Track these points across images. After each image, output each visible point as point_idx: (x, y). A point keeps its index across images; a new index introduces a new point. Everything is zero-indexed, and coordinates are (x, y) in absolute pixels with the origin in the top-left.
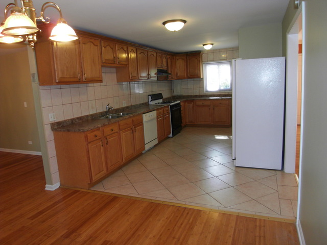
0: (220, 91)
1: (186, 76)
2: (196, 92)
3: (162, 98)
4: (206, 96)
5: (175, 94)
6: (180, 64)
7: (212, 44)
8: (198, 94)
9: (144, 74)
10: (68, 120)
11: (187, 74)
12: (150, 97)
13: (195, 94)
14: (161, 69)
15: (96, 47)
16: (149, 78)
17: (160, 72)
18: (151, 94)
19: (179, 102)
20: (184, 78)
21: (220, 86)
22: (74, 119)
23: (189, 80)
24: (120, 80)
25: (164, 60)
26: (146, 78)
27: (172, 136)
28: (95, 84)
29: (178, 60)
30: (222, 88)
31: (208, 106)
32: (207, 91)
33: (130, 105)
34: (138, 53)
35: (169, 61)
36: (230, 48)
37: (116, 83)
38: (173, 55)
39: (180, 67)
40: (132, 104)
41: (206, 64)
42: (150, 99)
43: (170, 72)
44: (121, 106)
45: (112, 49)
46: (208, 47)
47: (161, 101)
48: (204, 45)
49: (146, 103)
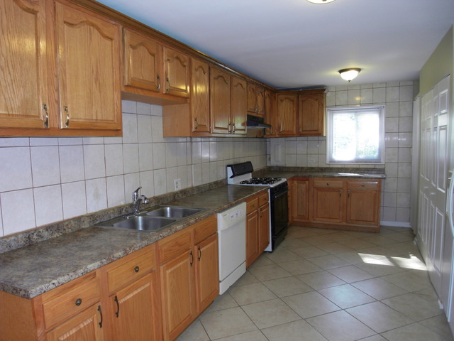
0: (358, 161)
1: (295, 133)
2: (313, 162)
3: (251, 171)
4: (332, 170)
5: (273, 163)
6: (285, 109)
7: (359, 70)
8: (314, 165)
9: (223, 124)
10: (16, 235)
11: (298, 128)
12: (229, 169)
13: (309, 166)
14: (254, 115)
15: (108, 42)
16: (230, 132)
17: (252, 120)
18: (231, 163)
19: (284, 180)
20: (292, 135)
21: (358, 153)
22: (36, 230)
23: (298, 138)
24: (170, 134)
25: (260, 98)
26: (227, 132)
27: (271, 250)
28: (108, 140)
29: (282, 101)
30: (362, 157)
31: (337, 190)
32: (332, 161)
33: (190, 186)
34: (212, 77)
35: (268, 100)
36: (381, 83)
37: (161, 138)
38: (273, 92)
39: (284, 114)
40: (194, 185)
41: (333, 112)
42: (230, 173)
43: (268, 123)
44: (170, 191)
45: (153, 55)
46: (350, 76)
47: (249, 177)
48: (341, 71)
49: (221, 181)
